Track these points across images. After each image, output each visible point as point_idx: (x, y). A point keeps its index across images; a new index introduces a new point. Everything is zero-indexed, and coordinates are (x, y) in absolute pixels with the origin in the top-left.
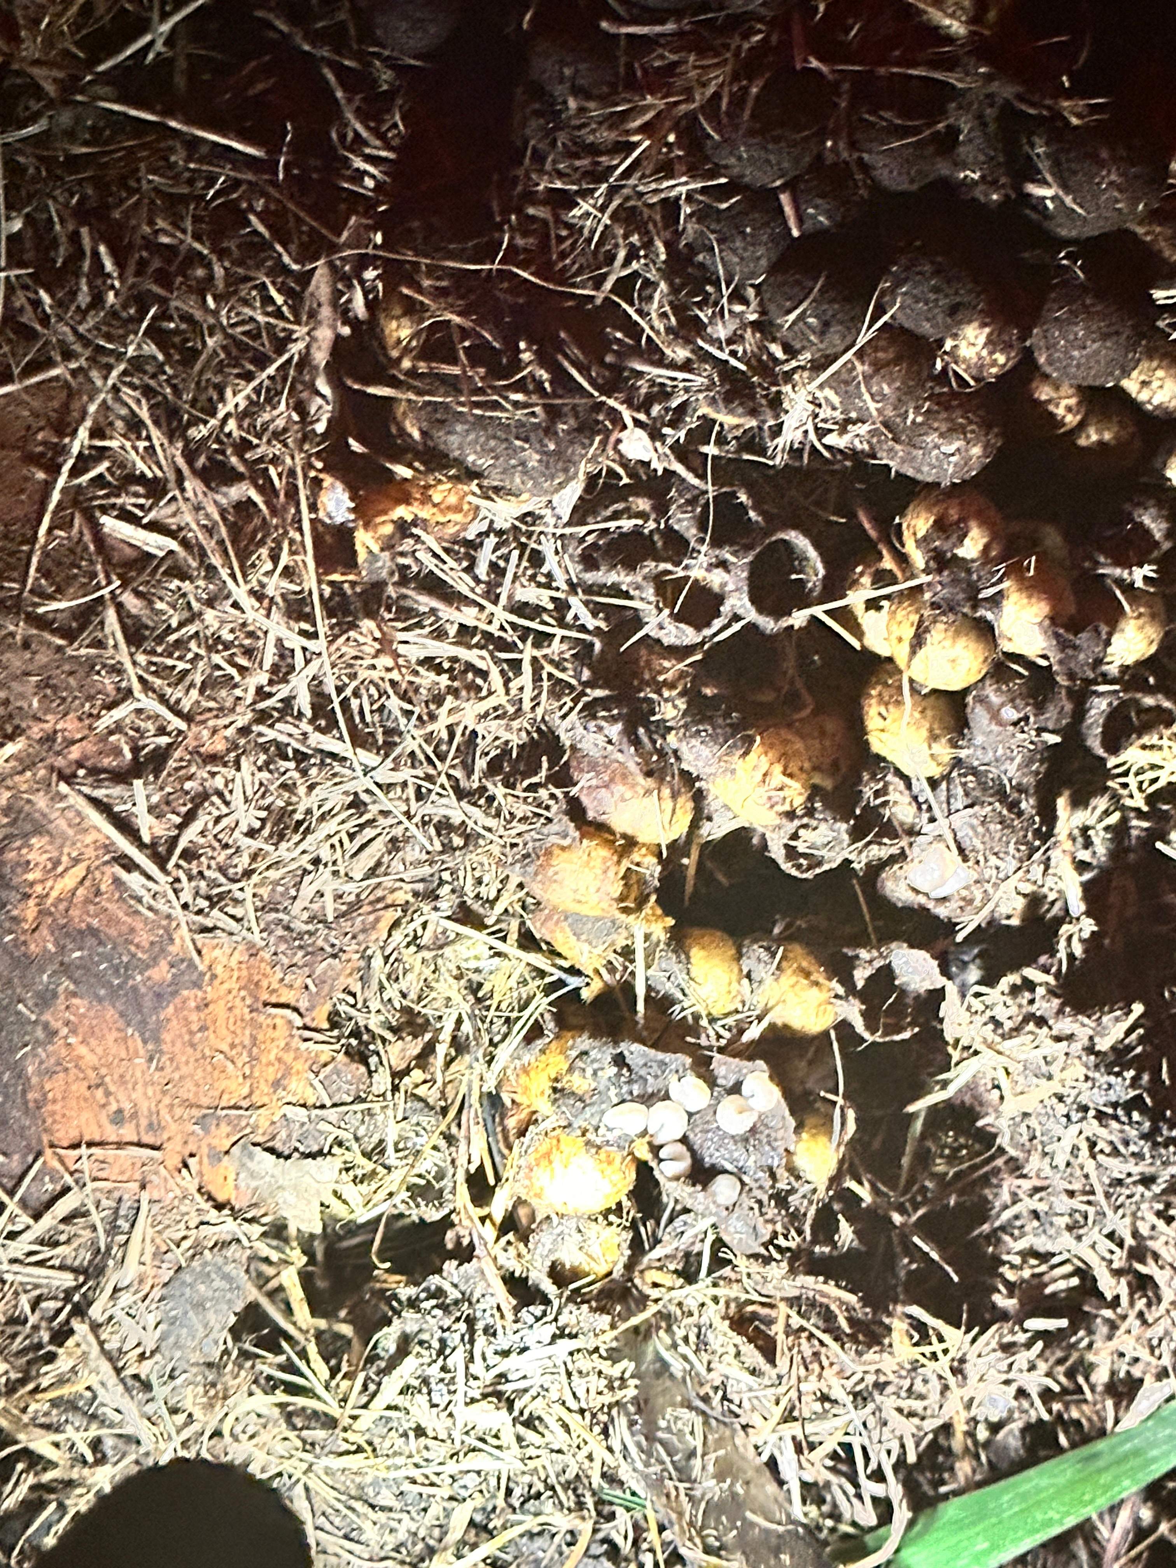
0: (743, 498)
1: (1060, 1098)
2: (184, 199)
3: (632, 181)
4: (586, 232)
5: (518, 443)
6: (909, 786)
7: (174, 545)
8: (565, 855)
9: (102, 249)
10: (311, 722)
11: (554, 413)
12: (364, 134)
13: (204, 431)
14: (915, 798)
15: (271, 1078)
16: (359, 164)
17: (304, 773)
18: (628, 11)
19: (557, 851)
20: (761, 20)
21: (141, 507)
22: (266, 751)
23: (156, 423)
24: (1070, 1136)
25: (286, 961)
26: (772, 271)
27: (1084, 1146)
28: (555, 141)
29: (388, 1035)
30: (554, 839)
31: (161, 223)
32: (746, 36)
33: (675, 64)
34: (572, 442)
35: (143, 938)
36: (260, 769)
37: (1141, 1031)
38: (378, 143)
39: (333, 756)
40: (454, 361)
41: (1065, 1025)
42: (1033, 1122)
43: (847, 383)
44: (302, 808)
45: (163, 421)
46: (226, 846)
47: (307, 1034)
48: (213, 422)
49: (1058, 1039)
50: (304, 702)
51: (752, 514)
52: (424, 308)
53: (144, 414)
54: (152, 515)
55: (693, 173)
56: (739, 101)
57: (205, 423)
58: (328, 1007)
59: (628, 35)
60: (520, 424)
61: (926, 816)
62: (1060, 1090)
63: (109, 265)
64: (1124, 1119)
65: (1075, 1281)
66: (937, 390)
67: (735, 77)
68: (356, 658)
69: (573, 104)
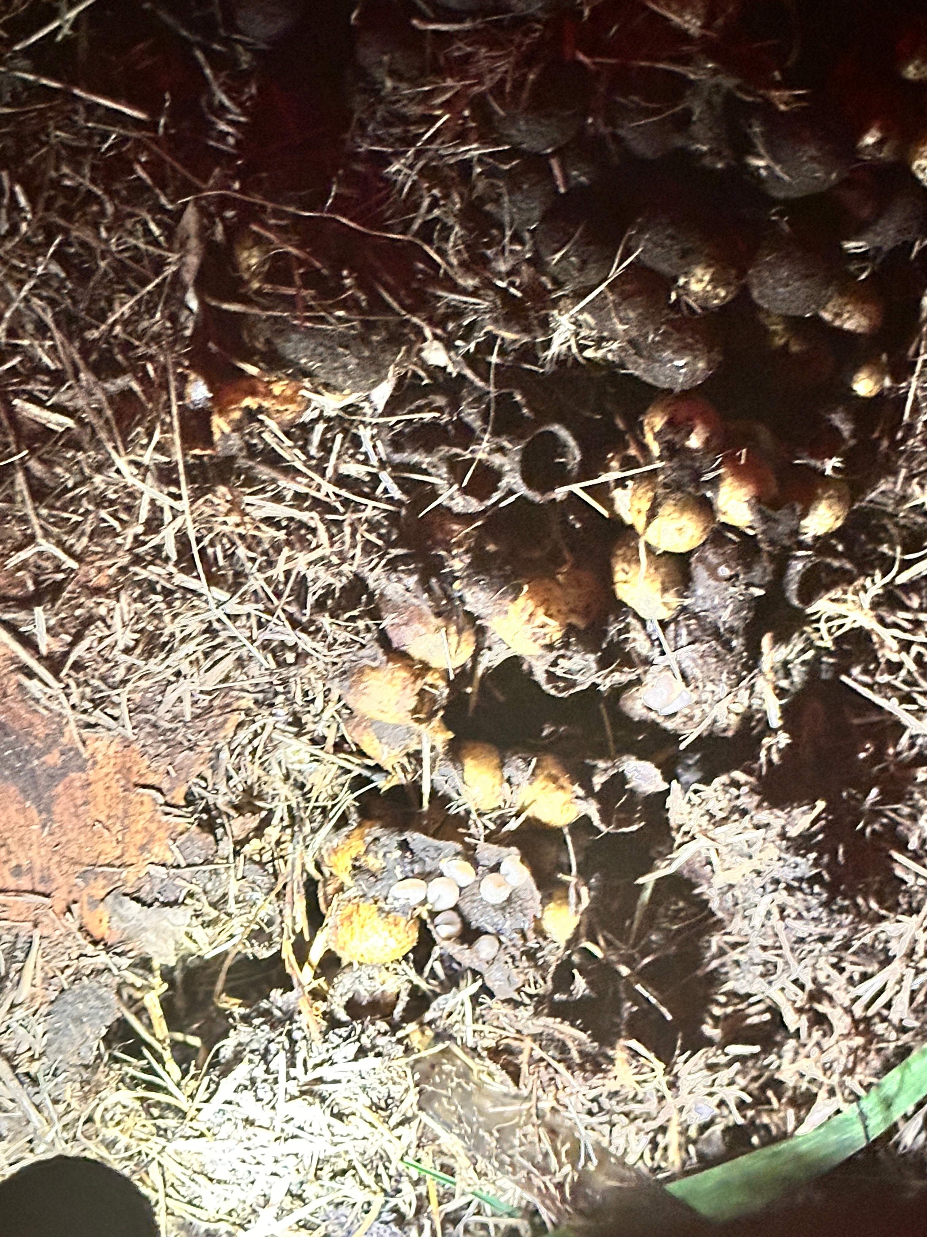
0: (518, 398)
1: (759, 873)
2: (83, 151)
3: (434, 146)
4: (398, 186)
5: (341, 350)
6: (644, 627)
7: (70, 422)
8: (374, 674)
9: (18, 189)
10: (176, 564)
11: (369, 326)
12: (227, 103)
13: (96, 334)
14: (649, 636)
15: (139, 844)
16: (223, 127)
17: (170, 605)
18: (434, 11)
19: (367, 671)
20: (538, 21)
21: (45, 392)
22: (140, 587)
23: (58, 325)
24: (765, 903)
25: (152, 751)
26: (543, 220)
27: (776, 912)
28: (374, 113)
29: (232, 812)
30: (366, 661)
31: (65, 170)
32: (526, 35)
33: (469, 55)
34: (383, 351)
35: (40, 730)
36: (135, 600)
37: (823, 822)
38: (238, 111)
39: (193, 592)
40: (291, 284)
41: (764, 816)
42: (737, 892)
43: (601, 309)
44: (167, 632)
45: (63, 324)
46: (107, 661)
47: (168, 809)
48: (103, 327)
49: (757, 827)
50: (171, 550)
51: (525, 411)
52: (270, 242)
53: (48, 318)
54: (54, 399)
55: (483, 140)
56: (519, 85)
57: (97, 328)
58: (184, 789)
59: (435, 32)
60: (342, 335)
61: (657, 650)
62: (759, 868)
63: (23, 201)
64: (808, 891)
65: (767, 1017)
66: (672, 316)
67: (517, 65)
68: (213, 516)
69: (389, 85)
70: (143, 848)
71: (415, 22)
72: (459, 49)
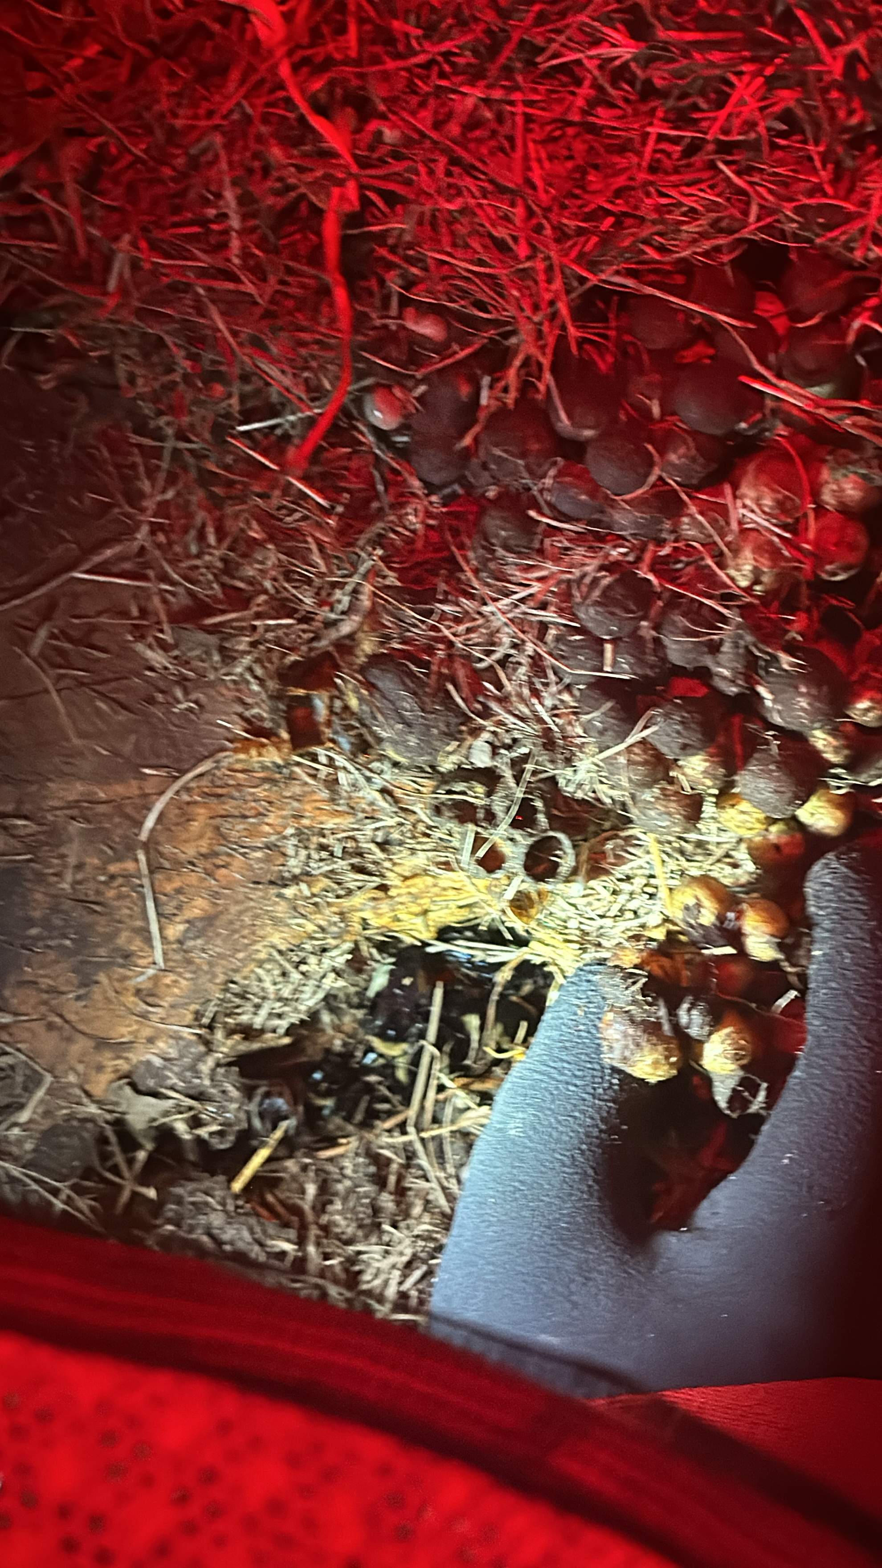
0: (539, 804)
18: (550, 510)
32: (615, 547)
33: (568, 549)
55: (561, 612)
56: (596, 583)
59: (545, 523)
66: (667, 787)
67: (599, 569)
69: (500, 552)
70: (150, 1041)
71: (532, 513)
72: (561, 541)
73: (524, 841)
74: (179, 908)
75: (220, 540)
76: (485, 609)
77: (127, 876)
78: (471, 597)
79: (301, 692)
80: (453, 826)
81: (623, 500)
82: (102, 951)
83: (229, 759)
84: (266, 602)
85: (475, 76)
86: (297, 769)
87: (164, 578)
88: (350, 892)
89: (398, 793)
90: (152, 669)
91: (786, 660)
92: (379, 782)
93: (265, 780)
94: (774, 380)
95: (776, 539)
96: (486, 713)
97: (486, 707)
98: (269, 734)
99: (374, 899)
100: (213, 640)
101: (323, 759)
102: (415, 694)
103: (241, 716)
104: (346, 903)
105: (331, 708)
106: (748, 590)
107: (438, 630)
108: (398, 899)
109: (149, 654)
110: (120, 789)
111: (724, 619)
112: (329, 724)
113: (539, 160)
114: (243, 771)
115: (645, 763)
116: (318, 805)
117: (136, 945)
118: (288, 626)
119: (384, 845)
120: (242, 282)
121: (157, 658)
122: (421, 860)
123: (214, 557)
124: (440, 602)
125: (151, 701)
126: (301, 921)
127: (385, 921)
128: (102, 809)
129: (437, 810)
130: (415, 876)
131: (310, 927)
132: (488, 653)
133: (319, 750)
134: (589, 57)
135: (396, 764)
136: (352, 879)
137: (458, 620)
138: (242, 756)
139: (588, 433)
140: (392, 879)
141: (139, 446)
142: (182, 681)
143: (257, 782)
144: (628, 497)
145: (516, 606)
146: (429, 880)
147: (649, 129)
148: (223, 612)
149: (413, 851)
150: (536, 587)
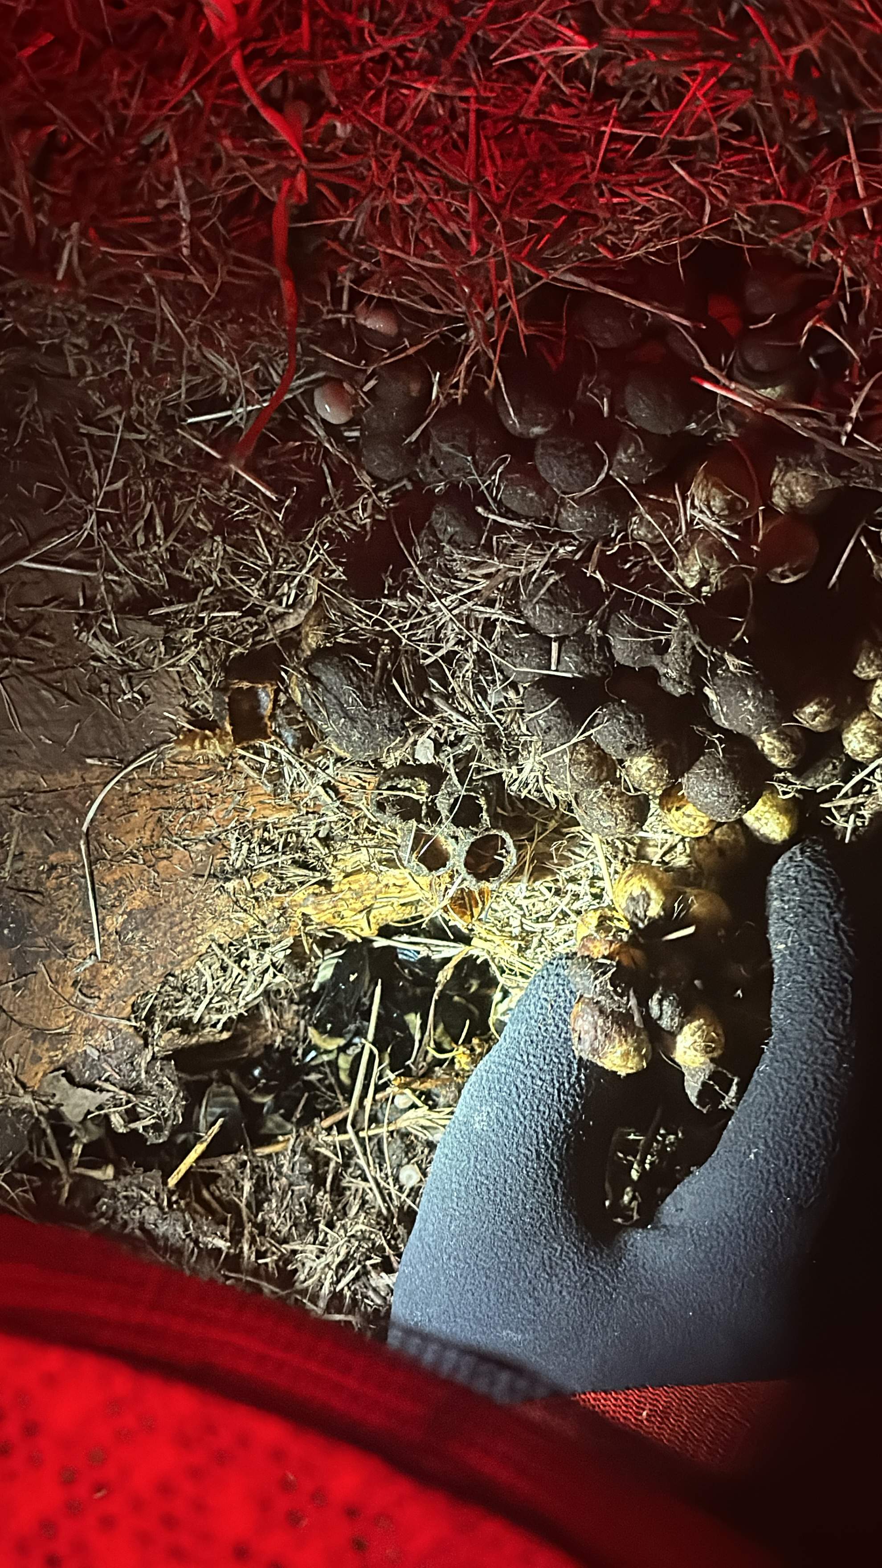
0: (482, 802)
18: (498, 507)
32: (562, 545)
33: (515, 546)
51: (484, 814)
55: (507, 609)
56: (543, 581)
59: (494, 521)
67: (547, 567)
69: (448, 548)
70: (87, 1032)
71: (480, 510)
72: (508, 538)
73: (467, 839)
74: (119, 898)
75: (167, 533)
76: (432, 606)
77: (68, 868)
78: (419, 593)
79: (245, 685)
80: (397, 822)
81: (572, 499)
82: (40, 941)
83: (172, 751)
84: (212, 593)
85: (429, 71)
86: (241, 763)
87: (112, 568)
88: (291, 887)
89: (342, 788)
90: (97, 659)
91: (732, 662)
92: (323, 777)
93: (210, 772)
94: (724, 381)
95: (724, 540)
96: (431, 710)
97: (430, 704)
98: (213, 726)
99: (316, 895)
100: (158, 631)
101: (268, 754)
102: (359, 688)
103: (186, 709)
104: (287, 899)
105: (276, 701)
106: (696, 591)
107: (385, 626)
108: (340, 895)
109: (95, 644)
110: (62, 779)
111: (672, 621)
112: (273, 717)
113: (492, 158)
114: (187, 763)
115: (589, 762)
116: (262, 798)
117: (75, 935)
118: (234, 619)
119: (326, 841)
120: (191, 273)
121: (102, 648)
122: (363, 857)
123: (161, 549)
124: (386, 597)
125: (97, 691)
126: (242, 915)
127: (326, 917)
128: (42, 798)
129: (381, 807)
130: (359, 871)
131: (251, 922)
132: (434, 650)
133: (265, 744)
134: (542, 54)
135: (339, 759)
136: (293, 873)
137: (403, 616)
138: (187, 748)
139: (537, 430)
140: (335, 875)
141: (89, 436)
142: (126, 670)
143: (200, 774)
144: (577, 495)
145: (464, 603)
146: (372, 877)
147: (603, 129)
148: (170, 603)
149: (356, 848)
150: (483, 583)
